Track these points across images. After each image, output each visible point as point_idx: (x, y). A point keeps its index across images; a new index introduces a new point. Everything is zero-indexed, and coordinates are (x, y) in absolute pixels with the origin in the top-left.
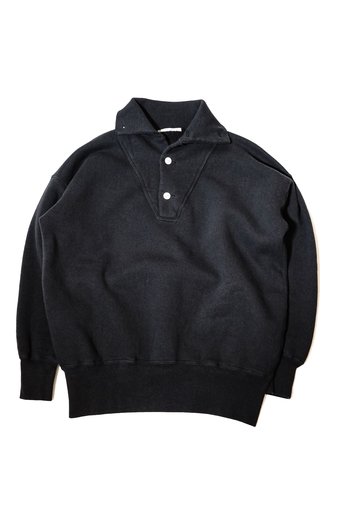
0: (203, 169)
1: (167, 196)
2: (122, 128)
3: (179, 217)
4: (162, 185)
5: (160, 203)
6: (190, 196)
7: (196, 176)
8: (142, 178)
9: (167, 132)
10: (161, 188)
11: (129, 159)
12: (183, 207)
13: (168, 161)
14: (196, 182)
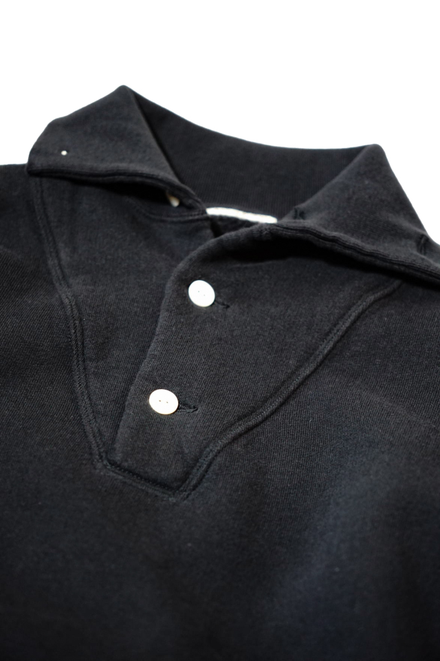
0: (330, 352)
1: (163, 402)
2: (56, 152)
3: (195, 487)
4: (154, 356)
5: (129, 415)
6: (259, 429)
7: (298, 368)
8: (81, 320)
9: (221, 218)
10: (145, 367)
11: (51, 262)
12: (219, 452)
13: (202, 294)
14: (295, 390)
